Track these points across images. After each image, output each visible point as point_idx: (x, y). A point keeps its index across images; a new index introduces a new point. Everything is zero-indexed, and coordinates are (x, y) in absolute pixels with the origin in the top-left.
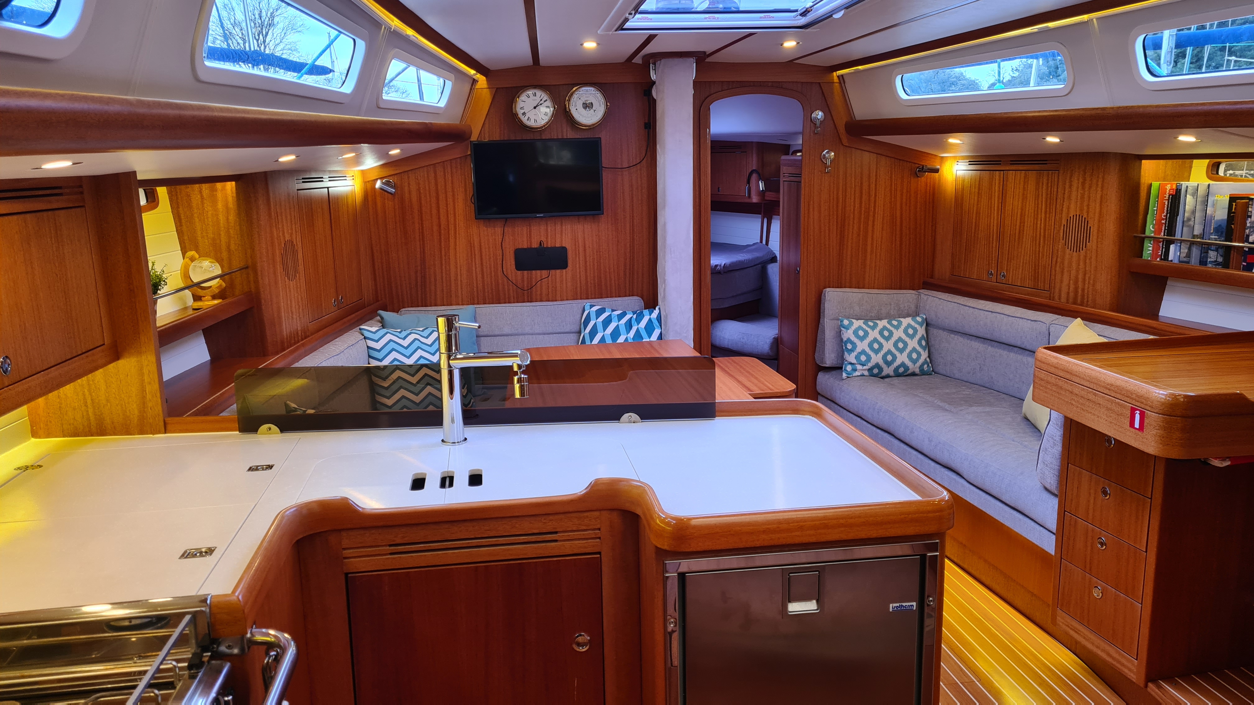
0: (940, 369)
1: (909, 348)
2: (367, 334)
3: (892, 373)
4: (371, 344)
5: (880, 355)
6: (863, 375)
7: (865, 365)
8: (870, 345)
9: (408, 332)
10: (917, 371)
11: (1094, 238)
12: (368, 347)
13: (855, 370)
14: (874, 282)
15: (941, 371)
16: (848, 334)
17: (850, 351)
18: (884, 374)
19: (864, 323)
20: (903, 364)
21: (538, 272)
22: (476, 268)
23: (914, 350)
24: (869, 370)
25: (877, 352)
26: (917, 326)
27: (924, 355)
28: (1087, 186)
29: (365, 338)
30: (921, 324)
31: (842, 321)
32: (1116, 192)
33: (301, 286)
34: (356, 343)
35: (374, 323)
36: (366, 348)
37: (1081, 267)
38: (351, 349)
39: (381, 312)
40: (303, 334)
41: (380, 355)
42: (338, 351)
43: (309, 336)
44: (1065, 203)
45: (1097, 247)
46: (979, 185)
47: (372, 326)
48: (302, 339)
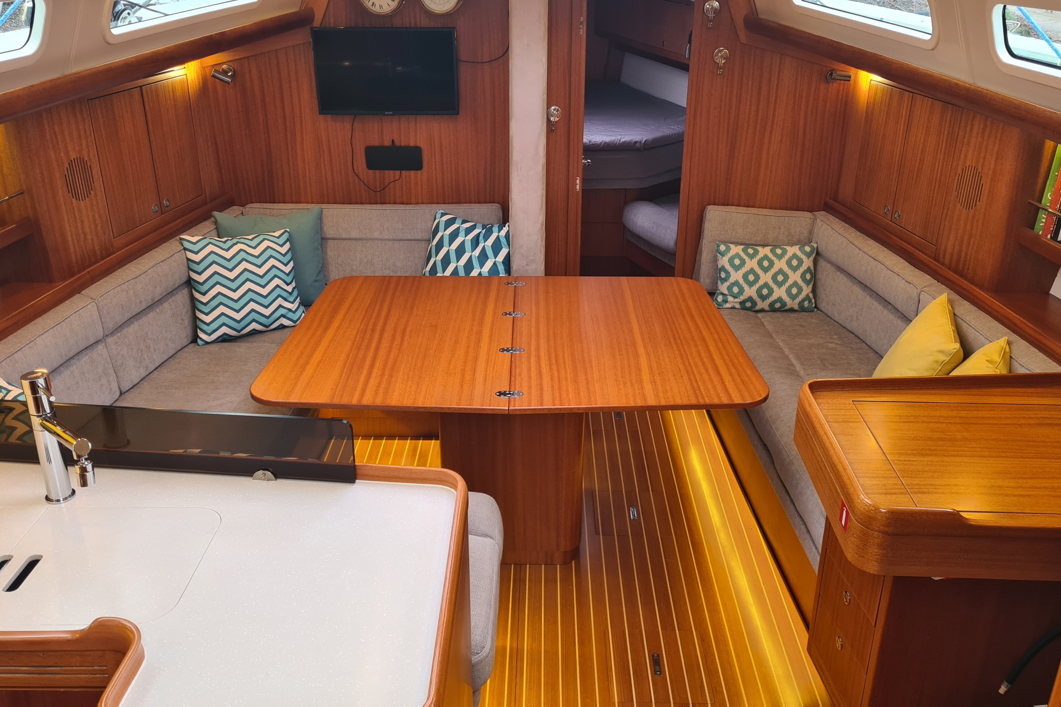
0: (822, 306)
1: (790, 282)
2: (187, 245)
3: (767, 308)
4: (190, 255)
5: (755, 288)
6: (733, 308)
7: (737, 298)
8: (745, 277)
9: (235, 241)
10: (796, 307)
11: (984, 198)
12: (188, 260)
13: (726, 301)
15: (823, 309)
16: (724, 261)
17: (724, 280)
18: (757, 308)
19: (743, 250)
20: (780, 300)
21: (391, 172)
22: (325, 165)
23: (795, 284)
24: (741, 303)
25: (751, 284)
26: (803, 257)
27: (807, 290)
29: (185, 249)
30: (808, 255)
31: (718, 246)
33: (98, 203)
34: (168, 258)
35: (207, 226)
36: (186, 260)
37: (968, 227)
38: (160, 266)
39: (215, 213)
40: (103, 252)
41: (199, 268)
42: (138, 273)
43: (114, 253)
44: (963, 149)
45: (986, 210)
46: (889, 104)
47: (193, 236)
48: (103, 258)
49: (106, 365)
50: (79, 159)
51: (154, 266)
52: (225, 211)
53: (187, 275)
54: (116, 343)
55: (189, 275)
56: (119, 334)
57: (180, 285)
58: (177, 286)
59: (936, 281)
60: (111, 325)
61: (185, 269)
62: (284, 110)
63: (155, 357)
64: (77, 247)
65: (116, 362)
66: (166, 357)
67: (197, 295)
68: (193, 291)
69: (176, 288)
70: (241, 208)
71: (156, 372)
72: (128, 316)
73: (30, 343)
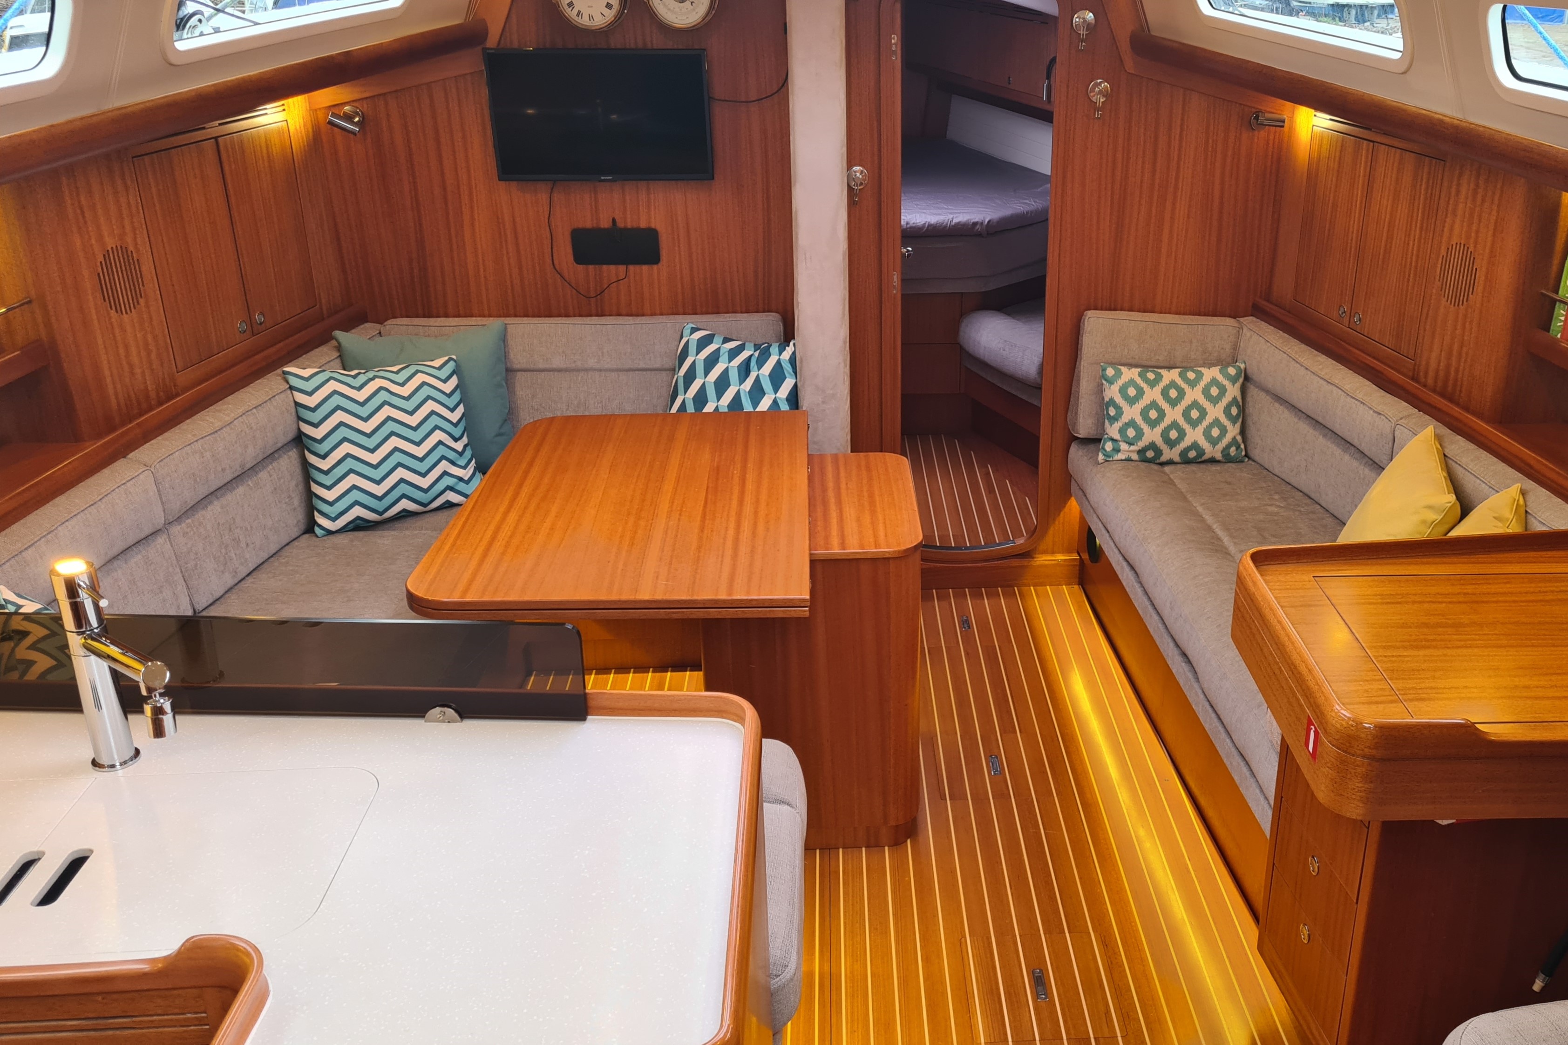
0: (1255, 453)
1: (1208, 420)
2: (294, 381)
3: (1177, 459)
4: (301, 398)
5: (1159, 430)
6: (1129, 460)
7: (1133, 445)
8: (1144, 413)
9: (370, 374)
10: (1219, 456)
11: (1480, 287)
12: (297, 404)
13: (1117, 450)
14: (1171, 302)
15: (1257, 458)
16: (1112, 392)
17: (1113, 419)
18: (1164, 458)
19: (1140, 375)
20: (1195, 446)
21: (612, 268)
22: (508, 257)
23: (1216, 422)
24: (1139, 452)
25: (1153, 424)
26: (1226, 382)
27: (1233, 431)
28: (1479, 197)
29: (291, 388)
30: (1234, 380)
31: (1104, 370)
32: (1519, 217)
33: (151, 318)
34: (265, 402)
35: (326, 353)
36: (293, 404)
37: (1459, 332)
38: (254, 414)
39: (338, 334)
40: (162, 394)
41: (315, 417)
42: (218, 425)
43: (177, 395)
44: (1448, 220)
45: (1482, 305)
46: (1340, 158)
47: (304, 369)
48: (161, 404)
49: (171, 569)
50: (119, 248)
51: (244, 414)
52: (353, 331)
53: (296, 426)
54: (185, 534)
55: (299, 429)
56: (190, 521)
57: (285, 445)
58: (280, 445)
59: (1417, 410)
60: (176, 506)
61: (291, 418)
62: (443, 174)
63: (247, 556)
64: (119, 386)
65: (186, 563)
66: (266, 556)
67: (312, 459)
68: (306, 452)
69: (279, 449)
70: (378, 326)
71: (250, 580)
72: (203, 491)
73: (48, 534)
